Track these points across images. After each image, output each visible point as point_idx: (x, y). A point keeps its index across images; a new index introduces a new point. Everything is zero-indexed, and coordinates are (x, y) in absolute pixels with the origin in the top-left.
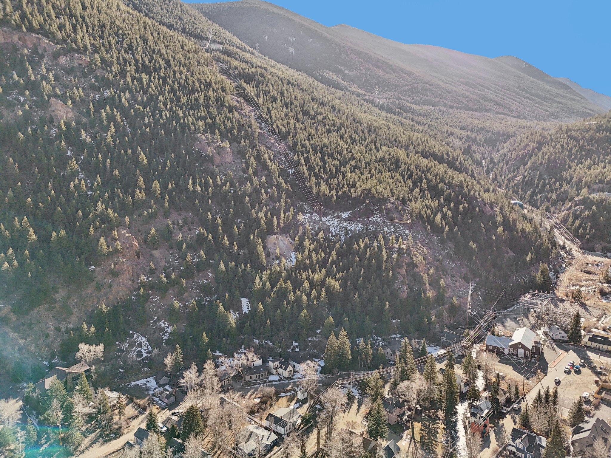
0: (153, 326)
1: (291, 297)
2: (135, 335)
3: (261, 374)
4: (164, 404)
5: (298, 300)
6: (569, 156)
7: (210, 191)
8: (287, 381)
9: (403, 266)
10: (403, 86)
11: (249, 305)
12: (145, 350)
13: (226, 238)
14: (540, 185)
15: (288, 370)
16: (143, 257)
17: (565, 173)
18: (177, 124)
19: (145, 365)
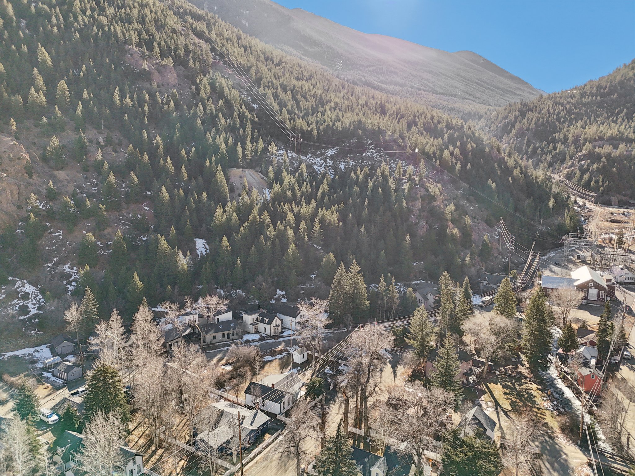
0: (50, 271)
1: (271, 231)
2: (19, 283)
3: (230, 332)
4: (60, 381)
5: (281, 235)
6: (558, 120)
7: (146, 108)
8: (273, 340)
9: (418, 199)
10: (367, 66)
11: (207, 247)
12: (34, 304)
13: (169, 160)
14: (529, 150)
15: (273, 324)
16: (39, 176)
17: (557, 135)
18: (98, 31)
19: (33, 326)
